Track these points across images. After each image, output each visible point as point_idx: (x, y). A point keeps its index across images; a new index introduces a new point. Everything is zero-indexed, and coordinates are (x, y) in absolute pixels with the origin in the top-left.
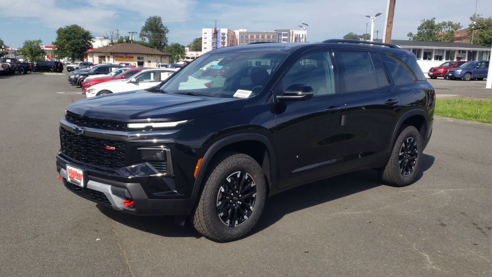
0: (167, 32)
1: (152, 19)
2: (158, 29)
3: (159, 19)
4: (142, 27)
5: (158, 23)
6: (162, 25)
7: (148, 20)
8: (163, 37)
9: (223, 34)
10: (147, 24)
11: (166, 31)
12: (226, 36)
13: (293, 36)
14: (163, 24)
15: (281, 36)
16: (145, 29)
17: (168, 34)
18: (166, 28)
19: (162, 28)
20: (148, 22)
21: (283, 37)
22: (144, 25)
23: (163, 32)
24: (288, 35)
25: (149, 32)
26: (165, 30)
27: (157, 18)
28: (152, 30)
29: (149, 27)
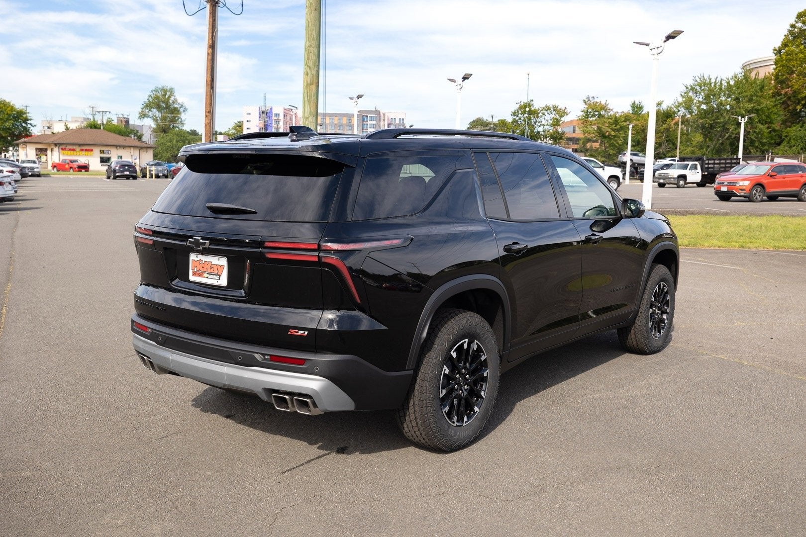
0: (184, 111)
1: (159, 91)
2: (170, 106)
3: (172, 91)
4: (143, 103)
5: (169, 97)
6: (175, 101)
7: (152, 91)
8: (178, 119)
9: (277, 115)
10: (150, 98)
11: (182, 110)
12: (281, 117)
13: (384, 120)
14: (178, 99)
15: (367, 120)
16: (148, 106)
17: (185, 114)
18: (182, 105)
19: (176, 104)
20: (152, 96)
21: (370, 122)
22: (147, 101)
23: (178, 111)
24: (378, 120)
25: (154, 110)
26: (181, 107)
27: (167, 89)
28: (159, 107)
29: (153, 103)
